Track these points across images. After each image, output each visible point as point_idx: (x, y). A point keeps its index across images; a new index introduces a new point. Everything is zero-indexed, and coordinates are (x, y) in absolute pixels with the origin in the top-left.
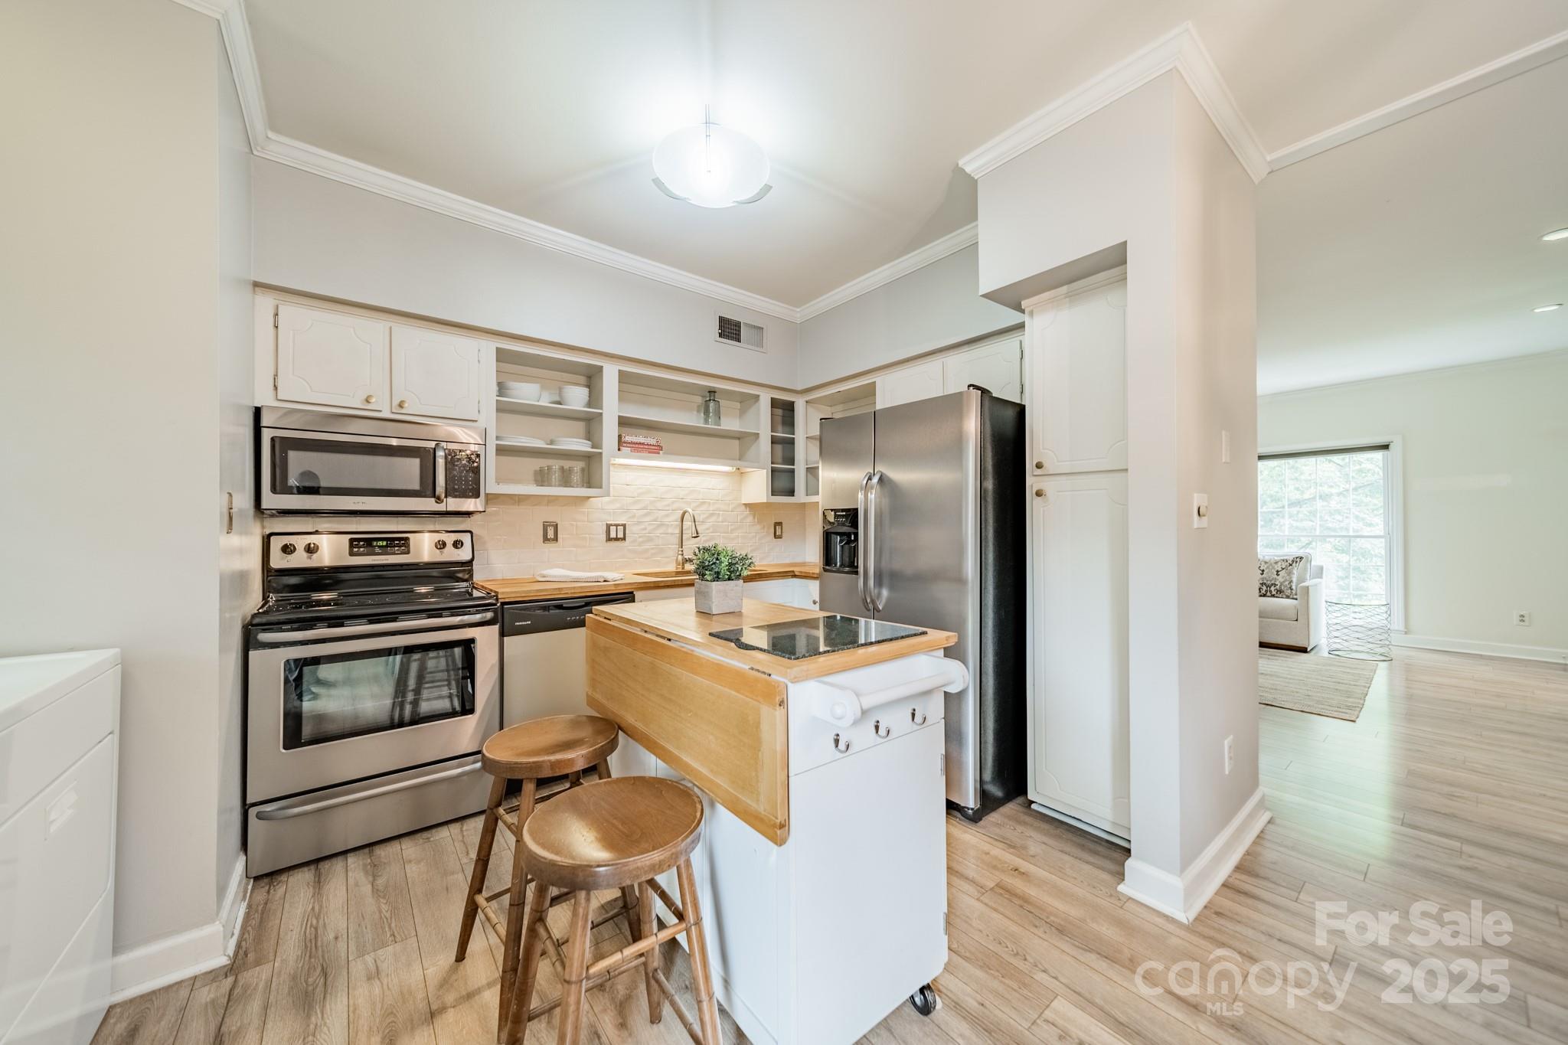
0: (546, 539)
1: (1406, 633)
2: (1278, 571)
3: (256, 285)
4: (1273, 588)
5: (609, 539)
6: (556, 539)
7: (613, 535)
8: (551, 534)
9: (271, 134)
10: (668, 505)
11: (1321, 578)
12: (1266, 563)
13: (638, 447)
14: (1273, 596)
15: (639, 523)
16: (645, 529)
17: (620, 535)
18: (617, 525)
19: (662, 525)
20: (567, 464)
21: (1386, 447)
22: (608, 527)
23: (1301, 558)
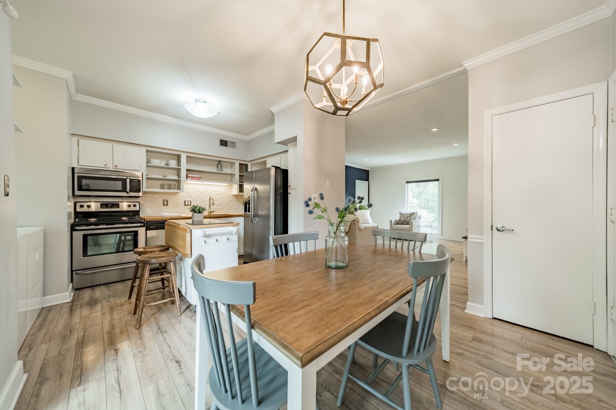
0: (164, 205)
1: (442, 235)
2: (408, 217)
3: (72, 134)
4: (406, 222)
5: (185, 205)
6: (167, 205)
7: (187, 204)
8: (166, 203)
9: (77, 94)
10: (205, 195)
11: (420, 219)
12: (405, 214)
13: (193, 178)
14: (406, 225)
15: (196, 200)
16: (198, 202)
17: (189, 204)
18: (188, 201)
19: (203, 201)
20: (169, 183)
21: (438, 180)
22: (185, 201)
23: (414, 213)
